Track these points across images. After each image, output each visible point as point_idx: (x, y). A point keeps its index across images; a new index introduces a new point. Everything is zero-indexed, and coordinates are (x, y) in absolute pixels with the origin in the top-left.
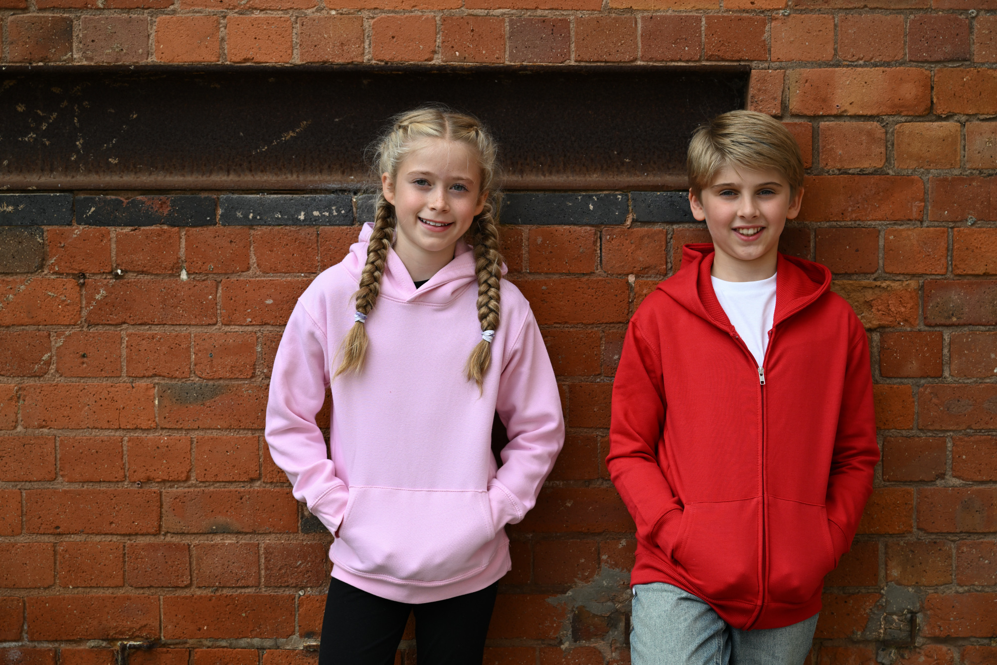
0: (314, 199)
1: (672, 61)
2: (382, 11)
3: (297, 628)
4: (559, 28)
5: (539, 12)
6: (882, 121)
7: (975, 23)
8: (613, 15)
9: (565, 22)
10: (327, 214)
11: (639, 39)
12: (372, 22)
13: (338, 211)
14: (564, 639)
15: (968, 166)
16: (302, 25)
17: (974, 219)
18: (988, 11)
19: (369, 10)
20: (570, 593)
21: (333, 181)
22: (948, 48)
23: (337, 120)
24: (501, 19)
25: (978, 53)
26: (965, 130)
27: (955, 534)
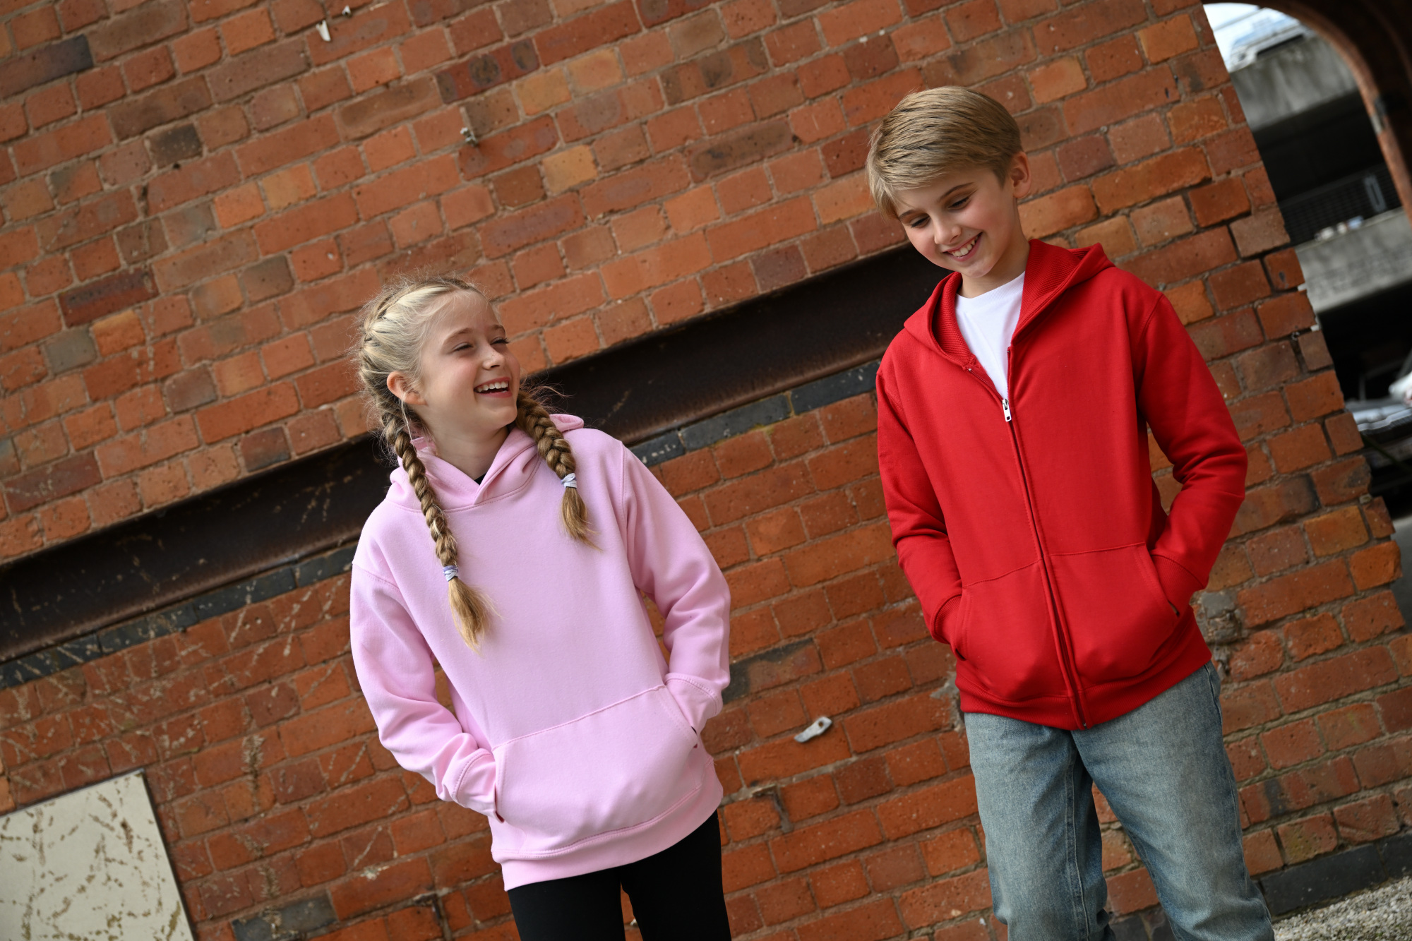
0: (649, 445)
1: (885, 247)
2: (655, 287)
3: (743, 781)
4: (790, 254)
5: (772, 247)
6: (1062, 235)
7: (1110, 137)
8: (828, 229)
9: (794, 248)
10: (662, 452)
11: (854, 240)
12: (650, 298)
13: (670, 447)
14: (955, 723)
15: (1144, 245)
16: (600, 318)
17: (1164, 284)
18: (1116, 123)
19: (645, 290)
20: (947, 685)
21: (661, 428)
22: (1095, 163)
23: (650, 382)
24: (745, 261)
25: (1120, 158)
26: (1131, 219)
27: (1242, 537)
